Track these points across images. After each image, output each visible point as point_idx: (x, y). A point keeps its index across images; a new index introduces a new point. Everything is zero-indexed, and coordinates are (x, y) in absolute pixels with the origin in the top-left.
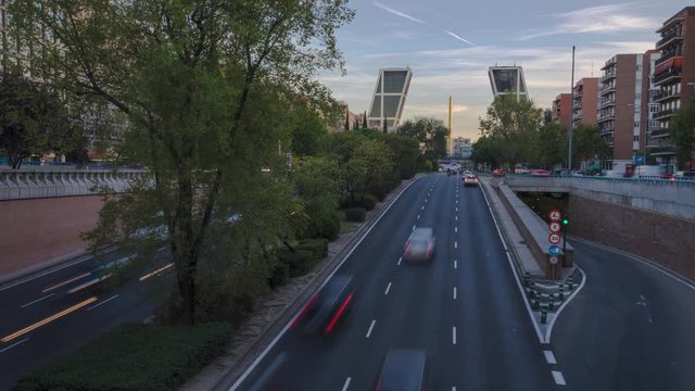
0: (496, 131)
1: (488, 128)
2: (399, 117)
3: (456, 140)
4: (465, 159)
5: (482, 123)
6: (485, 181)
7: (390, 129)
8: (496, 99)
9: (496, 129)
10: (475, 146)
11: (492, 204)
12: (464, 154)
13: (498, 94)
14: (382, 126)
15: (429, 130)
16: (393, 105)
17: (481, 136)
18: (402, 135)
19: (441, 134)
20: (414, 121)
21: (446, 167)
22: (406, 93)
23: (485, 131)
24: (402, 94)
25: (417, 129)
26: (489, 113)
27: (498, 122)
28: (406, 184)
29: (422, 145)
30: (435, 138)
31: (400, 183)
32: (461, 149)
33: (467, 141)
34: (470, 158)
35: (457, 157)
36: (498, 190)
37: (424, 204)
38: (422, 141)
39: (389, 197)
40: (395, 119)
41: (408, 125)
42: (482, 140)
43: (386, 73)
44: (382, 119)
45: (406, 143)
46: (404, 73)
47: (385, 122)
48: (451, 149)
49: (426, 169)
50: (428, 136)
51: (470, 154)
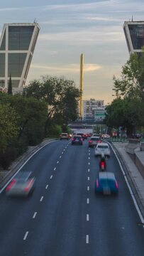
0: (132, 92)
1: (123, 89)
2: (25, 77)
3: (88, 103)
4: (98, 123)
5: (117, 84)
6: (121, 147)
7: (15, 90)
8: (132, 57)
9: (132, 90)
10: (109, 109)
11: (128, 173)
12: (97, 118)
13: (134, 51)
14: (6, 86)
15: (58, 91)
16: (19, 64)
17: (115, 97)
18: (28, 96)
19: (72, 95)
20: (42, 82)
21: (77, 131)
22: (33, 50)
23: (120, 92)
24: (28, 52)
25: (45, 90)
26: (125, 72)
27: (134, 82)
28: (33, 150)
29: (50, 107)
30: (64, 100)
31: (26, 149)
32: (93, 111)
33: (100, 104)
34: (104, 122)
35: (90, 121)
36: (134, 157)
37: (54, 173)
38: (50, 104)
39: (14, 165)
40: (21, 79)
41: (35, 86)
42: (117, 103)
43: (11, 28)
44: (6, 79)
45: (32, 105)
46: (31, 28)
47: (10, 83)
48: (82, 111)
49: (55, 134)
50: (57, 98)
51: (103, 117)
